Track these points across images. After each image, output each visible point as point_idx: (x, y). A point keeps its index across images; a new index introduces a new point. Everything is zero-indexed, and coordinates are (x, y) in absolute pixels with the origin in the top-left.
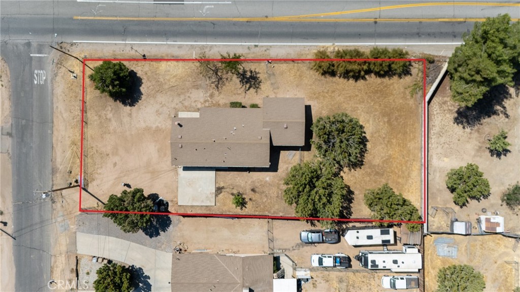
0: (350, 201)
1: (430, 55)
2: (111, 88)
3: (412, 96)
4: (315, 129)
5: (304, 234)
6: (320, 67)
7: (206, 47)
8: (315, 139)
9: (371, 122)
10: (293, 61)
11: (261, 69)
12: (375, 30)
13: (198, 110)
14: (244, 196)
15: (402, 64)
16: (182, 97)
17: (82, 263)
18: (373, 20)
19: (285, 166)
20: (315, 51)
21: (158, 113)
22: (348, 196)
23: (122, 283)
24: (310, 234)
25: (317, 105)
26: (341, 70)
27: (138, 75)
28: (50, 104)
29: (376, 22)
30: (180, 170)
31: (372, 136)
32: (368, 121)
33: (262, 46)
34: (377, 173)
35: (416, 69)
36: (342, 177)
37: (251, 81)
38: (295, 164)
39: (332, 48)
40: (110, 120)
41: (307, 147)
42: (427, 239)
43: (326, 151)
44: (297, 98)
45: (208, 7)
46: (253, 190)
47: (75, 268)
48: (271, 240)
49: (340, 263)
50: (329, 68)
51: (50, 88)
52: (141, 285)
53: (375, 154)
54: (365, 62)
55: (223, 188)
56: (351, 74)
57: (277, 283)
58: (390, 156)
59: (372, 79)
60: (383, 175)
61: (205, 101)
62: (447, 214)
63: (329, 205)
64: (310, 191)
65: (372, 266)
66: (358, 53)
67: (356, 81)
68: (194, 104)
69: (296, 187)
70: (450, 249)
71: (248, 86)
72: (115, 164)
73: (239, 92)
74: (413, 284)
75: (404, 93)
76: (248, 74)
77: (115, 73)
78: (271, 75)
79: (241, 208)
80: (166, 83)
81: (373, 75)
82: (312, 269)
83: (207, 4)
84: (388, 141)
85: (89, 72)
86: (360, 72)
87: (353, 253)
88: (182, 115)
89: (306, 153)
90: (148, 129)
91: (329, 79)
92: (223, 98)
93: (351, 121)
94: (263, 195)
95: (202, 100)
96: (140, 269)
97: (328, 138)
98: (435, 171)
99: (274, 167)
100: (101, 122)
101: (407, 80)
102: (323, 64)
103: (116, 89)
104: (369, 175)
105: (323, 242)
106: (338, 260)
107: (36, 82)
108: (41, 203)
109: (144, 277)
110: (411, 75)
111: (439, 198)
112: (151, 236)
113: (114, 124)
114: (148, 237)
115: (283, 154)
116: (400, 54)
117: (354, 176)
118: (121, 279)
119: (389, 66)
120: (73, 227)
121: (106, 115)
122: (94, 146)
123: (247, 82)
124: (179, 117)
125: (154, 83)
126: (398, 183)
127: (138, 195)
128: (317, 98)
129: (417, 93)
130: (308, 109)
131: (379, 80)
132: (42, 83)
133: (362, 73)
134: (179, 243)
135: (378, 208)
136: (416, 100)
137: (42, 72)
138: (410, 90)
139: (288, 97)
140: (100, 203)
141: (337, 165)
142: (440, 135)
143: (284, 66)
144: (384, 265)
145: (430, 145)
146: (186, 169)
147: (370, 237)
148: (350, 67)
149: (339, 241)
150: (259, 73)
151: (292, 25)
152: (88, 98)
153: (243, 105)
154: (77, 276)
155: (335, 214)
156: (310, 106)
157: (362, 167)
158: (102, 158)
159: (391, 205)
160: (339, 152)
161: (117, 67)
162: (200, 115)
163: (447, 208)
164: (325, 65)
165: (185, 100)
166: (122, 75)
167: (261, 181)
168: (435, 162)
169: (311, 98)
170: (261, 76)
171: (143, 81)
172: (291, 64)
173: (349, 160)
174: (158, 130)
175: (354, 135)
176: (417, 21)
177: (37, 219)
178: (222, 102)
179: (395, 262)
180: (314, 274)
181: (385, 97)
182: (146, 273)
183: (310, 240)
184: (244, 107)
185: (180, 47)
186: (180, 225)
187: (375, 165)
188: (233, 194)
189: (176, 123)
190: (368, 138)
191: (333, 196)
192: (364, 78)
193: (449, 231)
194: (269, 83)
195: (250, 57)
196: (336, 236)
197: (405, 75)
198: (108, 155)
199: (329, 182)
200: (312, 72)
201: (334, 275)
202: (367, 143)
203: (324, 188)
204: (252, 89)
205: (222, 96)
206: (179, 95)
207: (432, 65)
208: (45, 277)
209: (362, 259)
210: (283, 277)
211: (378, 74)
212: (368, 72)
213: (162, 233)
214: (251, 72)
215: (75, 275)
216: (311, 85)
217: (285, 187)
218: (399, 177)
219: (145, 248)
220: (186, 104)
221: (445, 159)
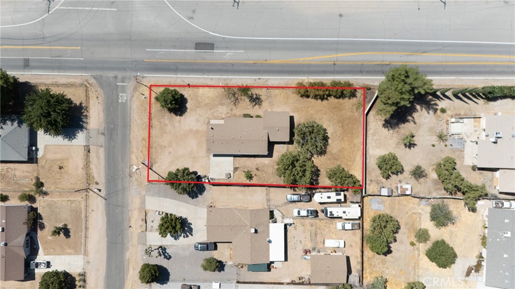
0: (318, 176)
1: (368, 85)
2: (170, 105)
3: (357, 111)
4: (296, 131)
5: (289, 196)
6: (299, 92)
7: (228, 79)
8: (296, 137)
9: (331, 127)
10: (283, 88)
11: (262, 93)
12: (334, 69)
13: (223, 119)
14: (251, 173)
15: (349, 91)
16: (213, 110)
17: (149, 215)
18: (333, 63)
19: (277, 154)
20: (296, 82)
21: (197, 120)
22: (316, 172)
23: (176, 226)
24: (292, 196)
25: (298, 116)
26: (312, 95)
27: (185, 97)
28: (129, 114)
29: (334, 64)
30: (211, 156)
31: (332, 136)
32: (329, 126)
33: (263, 79)
34: (335, 159)
35: (359, 93)
36: (313, 161)
37: (256, 100)
38: (283, 153)
39: (307, 80)
40: (167, 125)
41: (291, 142)
42: (365, 199)
43: (303, 144)
44: (285, 112)
45: (229, 54)
46: (257, 169)
47: (144, 218)
48: (268, 200)
49: (311, 213)
50: (305, 93)
51: (129, 105)
52: (186, 228)
53: (334, 146)
54: (327, 90)
55: (238, 168)
56: (318, 97)
57: (272, 225)
58: (343, 148)
59: (332, 100)
60: (338, 159)
61: (227, 113)
62: (378, 183)
63: (303, 177)
64: (292, 169)
65: (330, 215)
66: (322, 85)
67: (322, 101)
68: (220, 115)
69: (284, 166)
70: (379, 205)
71: (254, 103)
72: (170, 153)
73: (249, 107)
74: (356, 227)
75: (352, 109)
76: (255, 96)
77: (173, 96)
78: (269, 97)
79: (250, 181)
80: (202, 102)
81: (332, 97)
82: (294, 218)
83: (228, 52)
84: (342, 139)
85: (154, 95)
86: (324, 95)
87: (319, 208)
88: (213, 122)
89: (290, 146)
90: (191, 131)
91: (305, 99)
92: (238, 111)
93: (318, 126)
94: (264, 172)
95: (225, 113)
96: (186, 218)
97: (304, 136)
98: (371, 157)
99: (270, 155)
100: (161, 126)
101: (354, 100)
102: (301, 91)
103: (173, 106)
104: (330, 159)
105: (301, 201)
106: (310, 211)
107: (120, 101)
108: (123, 177)
109: (188, 224)
110: (356, 97)
111: (373, 175)
112: (193, 198)
113: (169, 128)
114: (191, 198)
115: (276, 146)
116: (349, 85)
117: (320, 160)
118: (175, 223)
119: (342, 92)
120: (144, 193)
121: (164, 122)
122: (156, 141)
123: (253, 101)
124: (211, 123)
125: (195, 101)
126: (348, 165)
127: (186, 172)
128: (298, 111)
129: (360, 109)
130: (292, 118)
131: (336, 100)
132: (124, 101)
133: (325, 96)
134: (210, 202)
135: (334, 179)
136: (359, 113)
137: (124, 94)
138: (356, 106)
139: (279, 111)
140: (160, 177)
141: (310, 154)
142: (374, 135)
143: (277, 91)
144: (338, 214)
145: (367, 141)
146: (215, 155)
147: (329, 197)
148: (317, 93)
149: (310, 200)
150: (261, 95)
151: (282, 65)
152: (153, 111)
153: (251, 115)
154: (146, 223)
155: (307, 182)
156: (293, 117)
157: (326, 155)
158: (162, 149)
159: (342, 177)
160: (310, 145)
161: (174, 93)
162: (225, 122)
163: (378, 180)
164: (302, 91)
165: (214, 112)
166: (176, 97)
167: (262, 164)
168: (371, 151)
169: (294, 111)
170: (263, 98)
171: (188, 100)
172: (281, 90)
173: (317, 150)
174: (197, 131)
175: (319, 135)
176: (361, 63)
177: (120, 187)
178: (238, 114)
179: (344, 212)
180: (295, 221)
181: (340, 111)
182: (189, 221)
183: (293, 200)
184: (252, 117)
185: (212, 79)
186: (211, 191)
187: (333, 154)
188: (244, 172)
189: (210, 127)
190: (329, 136)
191: (307, 172)
192: (327, 99)
193: (379, 194)
194: (267, 102)
195: (256, 85)
196: (309, 197)
197: (353, 97)
198: (165, 147)
199: (303, 163)
200: (295, 95)
201: (308, 221)
202: (329, 140)
203: (300, 167)
204: (256, 106)
205: (238, 110)
206: (211, 109)
207: (369, 91)
208: (125, 224)
209: (325, 211)
210: (276, 222)
211: (335, 97)
212: (329, 95)
213: (199, 196)
214: (256, 95)
215: (144, 222)
216: (294, 103)
217: (277, 167)
218: (348, 161)
219: (189, 205)
220: (215, 115)
221: (377, 150)
